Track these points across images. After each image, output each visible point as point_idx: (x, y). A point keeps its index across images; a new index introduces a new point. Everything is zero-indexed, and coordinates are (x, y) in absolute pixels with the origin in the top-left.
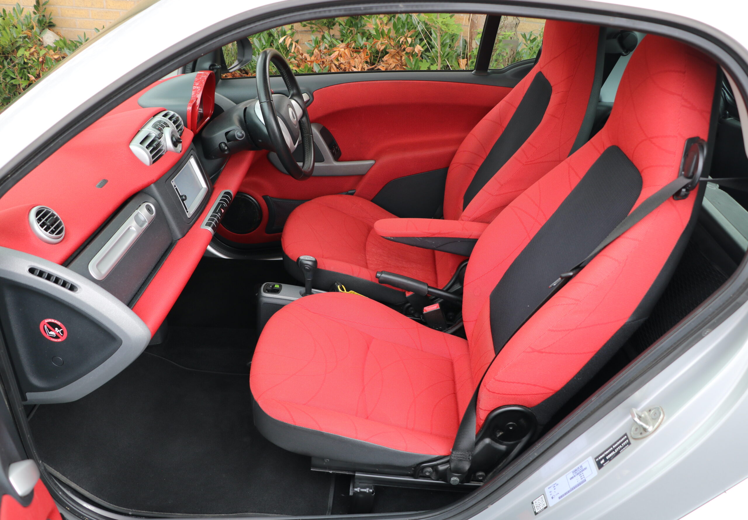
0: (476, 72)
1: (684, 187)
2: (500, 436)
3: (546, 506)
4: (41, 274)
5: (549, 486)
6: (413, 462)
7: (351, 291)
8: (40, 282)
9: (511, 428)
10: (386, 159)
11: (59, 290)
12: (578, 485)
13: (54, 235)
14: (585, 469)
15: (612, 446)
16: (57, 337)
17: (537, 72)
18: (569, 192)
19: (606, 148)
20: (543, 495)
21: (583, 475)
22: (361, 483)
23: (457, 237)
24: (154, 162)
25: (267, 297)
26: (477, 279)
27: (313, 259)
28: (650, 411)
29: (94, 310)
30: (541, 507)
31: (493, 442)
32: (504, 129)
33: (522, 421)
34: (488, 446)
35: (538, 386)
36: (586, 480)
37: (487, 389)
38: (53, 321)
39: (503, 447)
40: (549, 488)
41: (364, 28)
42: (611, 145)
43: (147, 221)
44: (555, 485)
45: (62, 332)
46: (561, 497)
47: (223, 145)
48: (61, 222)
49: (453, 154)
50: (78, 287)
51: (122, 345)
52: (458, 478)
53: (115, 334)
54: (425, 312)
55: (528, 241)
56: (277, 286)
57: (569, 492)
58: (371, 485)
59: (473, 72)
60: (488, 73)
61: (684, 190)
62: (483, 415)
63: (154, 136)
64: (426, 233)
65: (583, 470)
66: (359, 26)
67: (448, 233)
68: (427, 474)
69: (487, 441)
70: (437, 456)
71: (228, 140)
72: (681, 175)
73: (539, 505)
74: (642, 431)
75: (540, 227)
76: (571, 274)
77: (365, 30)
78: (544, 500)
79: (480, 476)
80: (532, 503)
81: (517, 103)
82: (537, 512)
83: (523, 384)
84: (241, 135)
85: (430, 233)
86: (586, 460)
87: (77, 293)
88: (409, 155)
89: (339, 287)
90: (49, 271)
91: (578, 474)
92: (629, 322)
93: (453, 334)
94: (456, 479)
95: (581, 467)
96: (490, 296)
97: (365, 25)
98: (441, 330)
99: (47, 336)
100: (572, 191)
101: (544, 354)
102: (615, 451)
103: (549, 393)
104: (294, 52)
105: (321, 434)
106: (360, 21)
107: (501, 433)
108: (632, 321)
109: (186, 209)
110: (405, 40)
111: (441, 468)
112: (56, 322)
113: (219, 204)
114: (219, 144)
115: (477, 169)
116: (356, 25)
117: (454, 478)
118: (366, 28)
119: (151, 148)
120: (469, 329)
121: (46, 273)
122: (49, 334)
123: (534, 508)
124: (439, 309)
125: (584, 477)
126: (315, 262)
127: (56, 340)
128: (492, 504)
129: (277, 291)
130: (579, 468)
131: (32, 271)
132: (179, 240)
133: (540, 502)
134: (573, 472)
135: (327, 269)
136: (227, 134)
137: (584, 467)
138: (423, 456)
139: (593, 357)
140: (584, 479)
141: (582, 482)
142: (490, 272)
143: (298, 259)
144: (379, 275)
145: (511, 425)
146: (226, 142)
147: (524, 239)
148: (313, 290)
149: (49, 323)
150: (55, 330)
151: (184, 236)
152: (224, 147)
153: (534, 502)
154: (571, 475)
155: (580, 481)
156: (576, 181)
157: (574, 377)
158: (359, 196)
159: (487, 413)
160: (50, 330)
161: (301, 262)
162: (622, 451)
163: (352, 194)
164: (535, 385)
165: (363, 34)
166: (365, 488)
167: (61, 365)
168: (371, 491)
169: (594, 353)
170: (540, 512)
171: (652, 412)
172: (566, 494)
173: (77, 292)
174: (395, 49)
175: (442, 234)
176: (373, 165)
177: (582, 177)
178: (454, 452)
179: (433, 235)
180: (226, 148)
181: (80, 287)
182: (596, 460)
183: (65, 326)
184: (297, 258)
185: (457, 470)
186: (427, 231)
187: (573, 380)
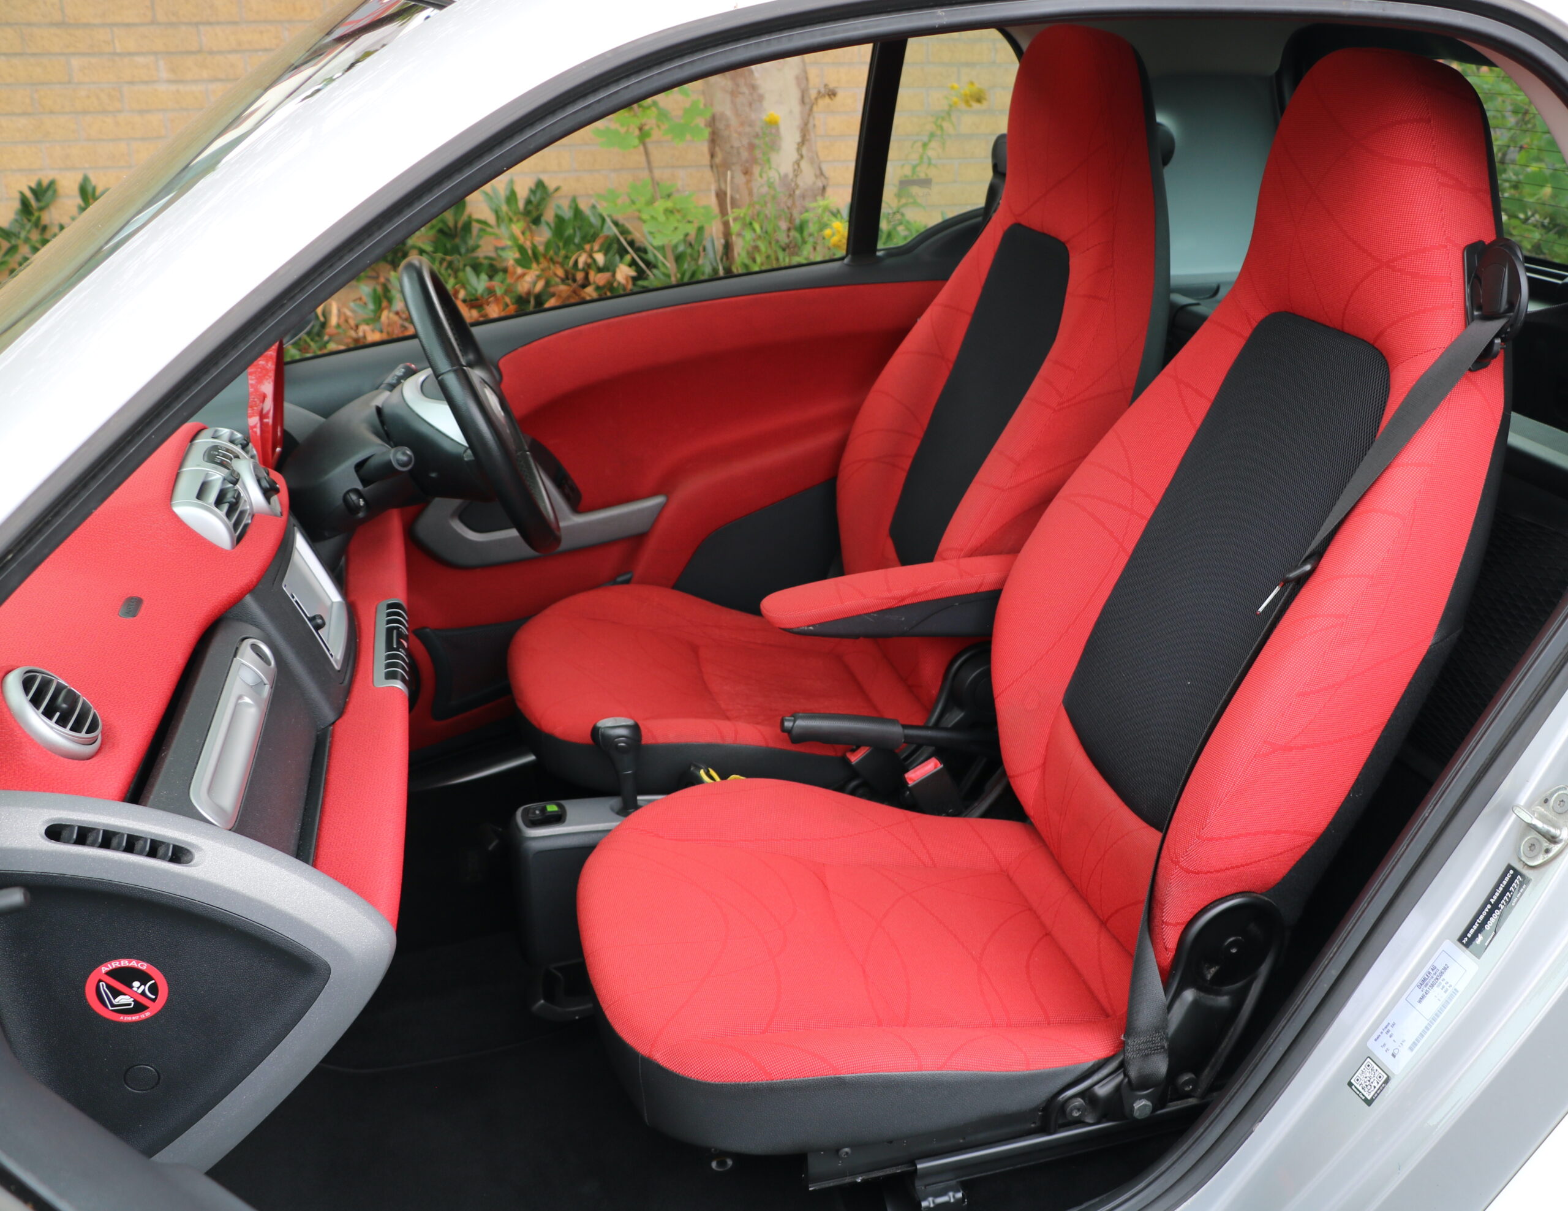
0: (852, 260)
1: (1497, 336)
2: (1213, 978)
3: (1385, 1076)
4: (83, 836)
5: (1375, 1036)
6: (1040, 1095)
7: (733, 777)
8: (85, 857)
9: (1234, 951)
10: (693, 487)
11: (142, 867)
12: (1444, 1006)
13: (83, 734)
14: (1445, 969)
15: (1487, 902)
16: (139, 1007)
17: (1006, 228)
18: (1191, 435)
19: (1255, 324)
20: (1369, 1059)
21: (1447, 983)
22: (929, 1185)
23: (951, 594)
24: (239, 539)
25: (540, 837)
26: (1026, 672)
27: (630, 722)
28: (1546, 801)
29: (248, 901)
30: (1375, 1084)
31: (1202, 994)
32: (951, 366)
33: (1253, 927)
34: (1196, 1004)
35: (1285, 832)
36: (1458, 989)
37: (1182, 868)
38: (125, 963)
39: (1223, 1000)
40: (1376, 1040)
41: (475, 254)
42: (1267, 314)
43: (266, 681)
44: (1389, 1027)
45: (154, 989)
46: (1415, 1044)
47: (354, 497)
48: (84, 703)
49: (841, 447)
50: (193, 850)
51: (331, 980)
52: (1148, 1100)
53: (311, 954)
54: (911, 784)
55: (1123, 560)
56: (552, 808)
57: (1427, 1028)
58: (953, 1182)
59: (846, 261)
60: (879, 257)
61: (1498, 341)
62: (1171, 937)
63: (217, 479)
64: (886, 598)
65: (1442, 973)
66: (463, 250)
67: (933, 589)
68: (1076, 1114)
69: (1189, 995)
70: (1091, 1064)
71: (365, 482)
72: (1473, 318)
73: (1368, 1083)
74: (1546, 844)
75: (1145, 522)
76: (1308, 567)
77: (478, 258)
78: (1376, 1067)
79: (1187, 1083)
80: (1350, 1084)
81: (970, 303)
82: (1369, 1098)
83: (1255, 834)
84: (405, 458)
85: (894, 598)
86: (1439, 951)
87: (194, 866)
88: (740, 468)
89: (702, 773)
90: (104, 824)
91: (1432, 986)
92: (1436, 643)
93: (985, 815)
94: (1144, 1103)
95: (1433, 970)
96: (1063, 702)
97: (476, 248)
98: (957, 814)
99: (107, 1013)
100: (1199, 432)
101: (1294, 752)
102: (1499, 909)
103: (1305, 841)
104: (338, 326)
105: (840, 1084)
106: (465, 242)
107: (1213, 970)
108: (1442, 640)
109: (329, 650)
110: (589, 261)
111: (1102, 1091)
112: (134, 963)
113: (389, 632)
114: (342, 495)
115: (907, 464)
116: (456, 250)
117: (1138, 1102)
118: (480, 254)
119: (226, 507)
120: (1028, 789)
121: (98, 830)
122: (113, 1005)
123: (1358, 1093)
124: (941, 769)
125: (1451, 986)
126: (636, 728)
127: (134, 1018)
128: (1260, 1121)
129: (558, 819)
130: (1430, 973)
131: (55, 832)
132: (333, 723)
133: (1368, 1075)
134: (1420, 986)
135: (661, 740)
136: (359, 466)
137: (1440, 967)
138: (1065, 1072)
139: (1380, 738)
140: (1450, 990)
141: (1451, 997)
142: (1052, 648)
143: (595, 731)
144: (788, 724)
145: (1232, 945)
146: (360, 487)
147: (1115, 559)
148: (639, 798)
149: (112, 973)
150: (131, 987)
151: (341, 713)
152: (356, 501)
153: (1352, 1081)
154: (1419, 993)
155: (1445, 996)
156: (1200, 409)
157: (1349, 794)
158: (644, 581)
159: (1180, 928)
160: (116, 993)
161: (603, 735)
162: (1516, 903)
163: (627, 582)
164: (1278, 832)
165: (476, 268)
166: (943, 1193)
167: (153, 1088)
168: (959, 1195)
169: (1382, 728)
170: (1377, 1094)
171: (1552, 801)
172: (1422, 1035)
173: (192, 863)
174: (569, 285)
175: (920, 594)
176: (663, 507)
177: (1212, 397)
178: (1130, 1042)
179: (900, 602)
180: (362, 503)
181: (200, 849)
182: (1463, 943)
183: (162, 971)
184: (591, 727)
185: (1144, 1083)
186: (887, 595)
187: (1348, 799)
